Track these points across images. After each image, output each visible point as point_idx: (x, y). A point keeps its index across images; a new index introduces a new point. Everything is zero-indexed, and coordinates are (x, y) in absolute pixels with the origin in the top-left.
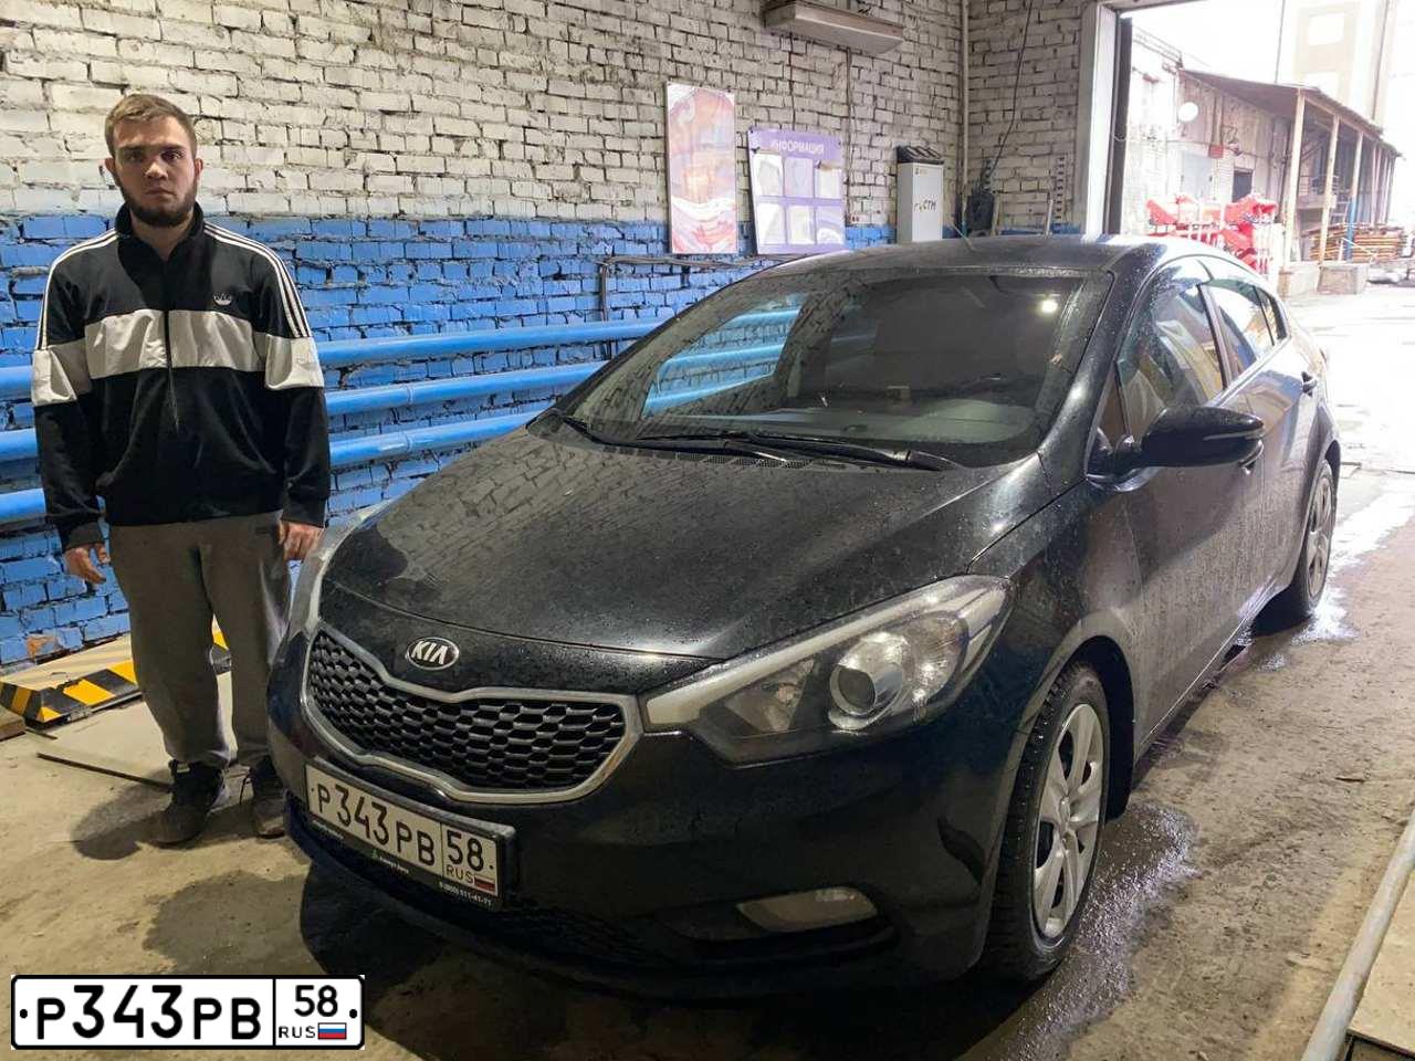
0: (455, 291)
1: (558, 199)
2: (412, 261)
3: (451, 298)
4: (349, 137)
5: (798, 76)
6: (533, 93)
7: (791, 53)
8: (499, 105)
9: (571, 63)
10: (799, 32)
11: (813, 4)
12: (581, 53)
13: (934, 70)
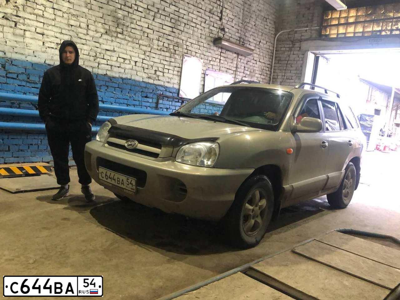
0: (117, 95)
1: (149, 78)
3: (116, 97)
4: (96, 54)
5: (222, 58)
6: (146, 51)
7: (221, 52)
8: (137, 53)
9: (158, 46)
10: (224, 47)
11: (228, 41)
12: (161, 44)
13: (264, 63)
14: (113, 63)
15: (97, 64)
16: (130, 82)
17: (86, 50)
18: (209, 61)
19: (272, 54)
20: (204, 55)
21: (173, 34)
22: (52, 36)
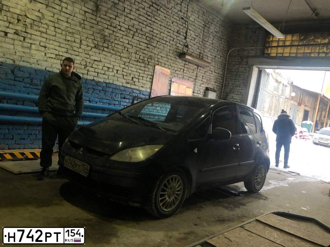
0: (101, 96)
1: (128, 83)
2: (94, 89)
3: (100, 98)
4: (86, 63)
5: (185, 69)
6: (126, 62)
7: (185, 64)
8: (118, 63)
9: (136, 58)
10: (187, 60)
11: (191, 55)
12: (138, 56)
13: (218, 73)
14: (100, 71)
15: (87, 72)
16: (112, 86)
17: (79, 60)
18: (175, 71)
19: (225, 66)
20: (172, 66)
21: (147, 49)
22: (52, 49)
